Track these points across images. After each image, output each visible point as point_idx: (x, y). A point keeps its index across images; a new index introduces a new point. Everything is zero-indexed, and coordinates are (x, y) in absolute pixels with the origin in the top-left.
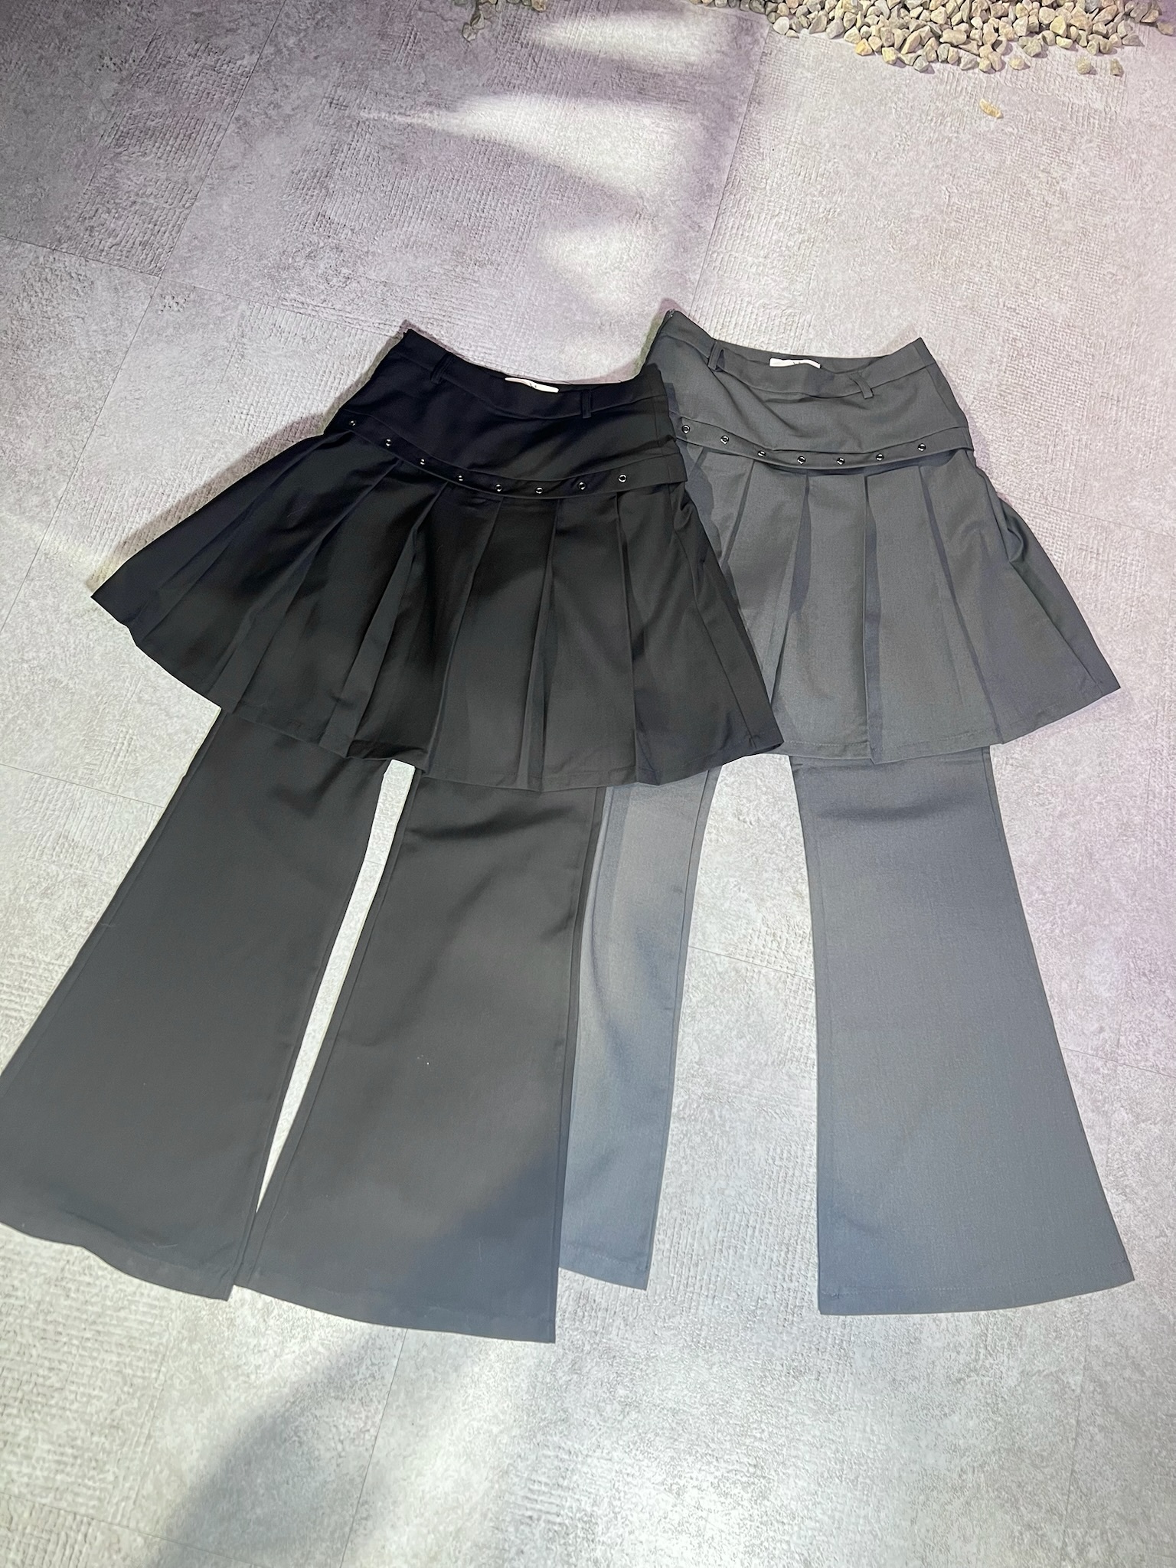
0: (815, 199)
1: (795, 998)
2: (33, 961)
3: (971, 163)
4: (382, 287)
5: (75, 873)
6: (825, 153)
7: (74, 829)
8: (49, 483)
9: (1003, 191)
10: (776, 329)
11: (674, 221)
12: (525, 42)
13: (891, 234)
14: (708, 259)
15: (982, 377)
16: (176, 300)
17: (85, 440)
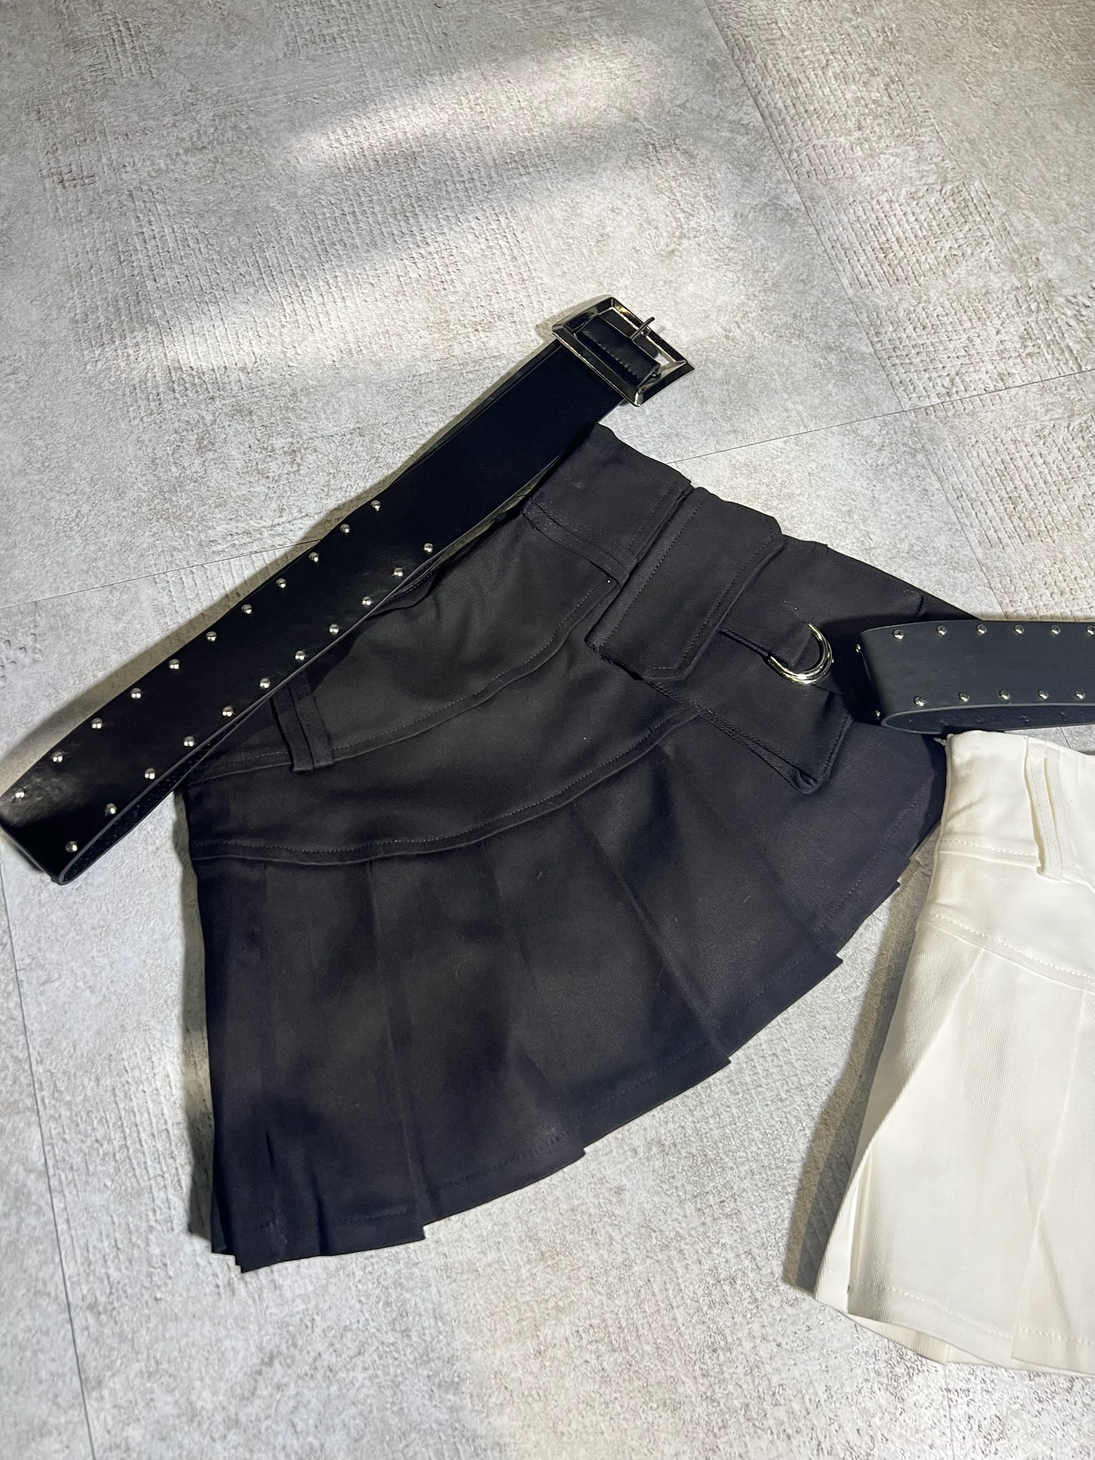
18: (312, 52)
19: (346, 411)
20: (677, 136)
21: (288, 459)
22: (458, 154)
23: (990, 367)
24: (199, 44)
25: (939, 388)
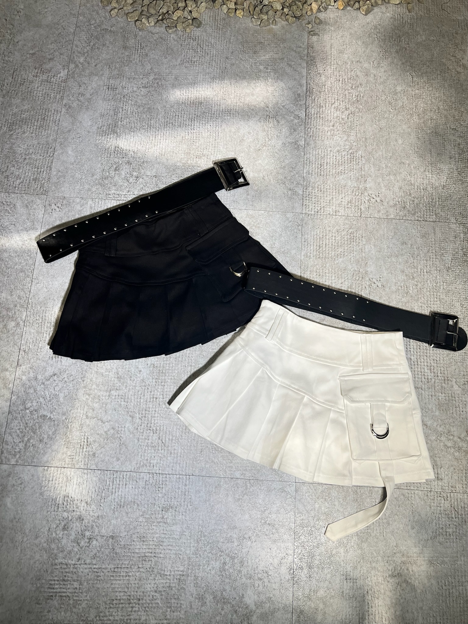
0: (349, 91)
1: (434, 503)
2: (67, 565)
3: (418, 59)
4: (154, 178)
5: (76, 514)
6: (349, 67)
7: (71, 492)
8: (17, 313)
9: (436, 70)
10: (346, 162)
11: (286, 116)
12: (194, 38)
13: (389, 102)
14: (307, 133)
15: (448, 166)
16: (57, 205)
17: (30, 288)
18: (187, 65)
19: (154, 170)
20: (277, 115)
21: (135, 179)
22: (213, 105)
23: (334, 208)
24: (158, 55)
25: (316, 210)
